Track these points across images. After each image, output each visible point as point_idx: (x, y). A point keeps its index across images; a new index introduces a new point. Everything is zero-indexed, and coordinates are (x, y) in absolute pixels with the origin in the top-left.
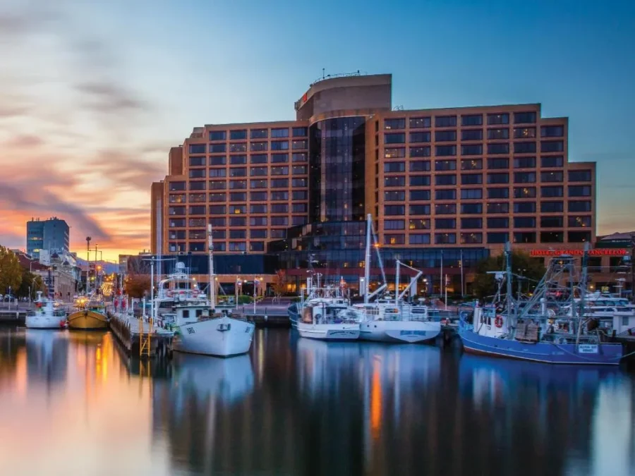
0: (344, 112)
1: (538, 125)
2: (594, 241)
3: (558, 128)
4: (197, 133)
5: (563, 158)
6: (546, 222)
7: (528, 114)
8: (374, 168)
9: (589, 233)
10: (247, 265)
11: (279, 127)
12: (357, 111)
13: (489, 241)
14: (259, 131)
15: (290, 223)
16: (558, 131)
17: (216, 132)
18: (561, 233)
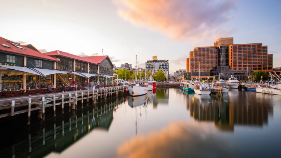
0: (225, 44)
1: (262, 47)
2: (273, 69)
3: (265, 48)
4: (195, 49)
5: (267, 53)
6: (263, 66)
7: (260, 45)
8: (231, 55)
9: (272, 68)
10: (206, 74)
11: (212, 48)
12: (227, 44)
13: (253, 69)
14: (208, 48)
15: (214, 66)
16: (266, 48)
17: (200, 49)
18: (266, 68)
